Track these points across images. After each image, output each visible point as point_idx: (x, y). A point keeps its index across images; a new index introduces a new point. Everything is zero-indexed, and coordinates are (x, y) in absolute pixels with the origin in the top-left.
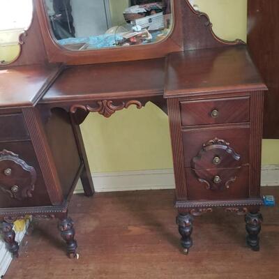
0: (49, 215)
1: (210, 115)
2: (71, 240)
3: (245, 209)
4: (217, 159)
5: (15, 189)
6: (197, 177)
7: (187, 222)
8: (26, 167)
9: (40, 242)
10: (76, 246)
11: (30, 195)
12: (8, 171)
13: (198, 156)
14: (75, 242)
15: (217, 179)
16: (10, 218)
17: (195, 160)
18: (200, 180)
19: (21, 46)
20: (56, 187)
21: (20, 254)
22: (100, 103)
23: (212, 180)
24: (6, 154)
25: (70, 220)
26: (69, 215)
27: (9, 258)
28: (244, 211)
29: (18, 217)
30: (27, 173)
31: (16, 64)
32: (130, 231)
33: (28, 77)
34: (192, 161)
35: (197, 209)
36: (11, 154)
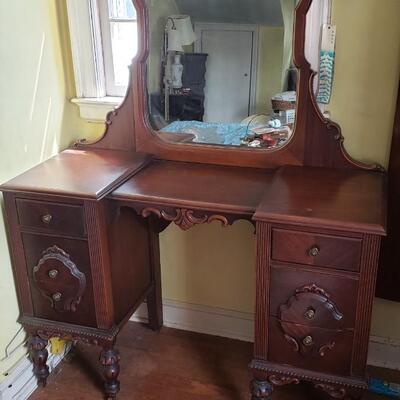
0: (91, 342)
1: (308, 252)
2: (114, 379)
4: (311, 313)
5: (57, 297)
6: (284, 333)
7: (264, 391)
8: (75, 271)
9: (77, 374)
10: (118, 388)
11: (74, 309)
12: (53, 273)
13: (288, 303)
14: (118, 383)
15: (309, 339)
16: (45, 333)
17: (283, 307)
18: (287, 336)
19: (107, 126)
20: (106, 304)
21: (48, 382)
22: (178, 211)
23: (301, 341)
24: (56, 252)
25: (117, 353)
26: (115, 347)
27: (34, 385)
28: (341, 392)
29: (55, 334)
30: (75, 280)
31: (97, 146)
32: (193, 387)
33: (107, 165)
34: (279, 309)
35: (279, 376)
36: (61, 253)
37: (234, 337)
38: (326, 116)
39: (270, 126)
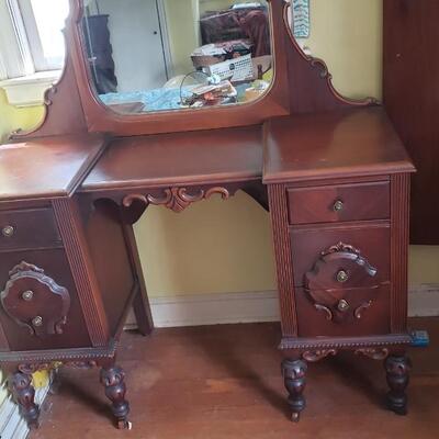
0: (88, 363)
2: (121, 400)
3: (385, 350)
4: (343, 275)
5: (38, 321)
6: (313, 302)
7: (298, 371)
8: (55, 288)
9: (71, 404)
10: (127, 408)
11: (60, 331)
12: (28, 295)
13: (314, 269)
14: (126, 403)
15: (343, 304)
16: (28, 366)
17: (309, 276)
18: (317, 306)
19: (47, 107)
20: (99, 317)
21: (40, 423)
22: (168, 191)
23: (335, 307)
24: (25, 269)
25: (119, 370)
26: (117, 363)
27: (24, 429)
28: (384, 353)
29: (39, 366)
30: (57, 297)
31: (38, 134)
32: (209, 387)
33: (58, 154)
34: (304, 276)
35: (313, 351)
36: (33, 269)
37: (238, 322)
38: (307, 52)
39: (210, 83)
